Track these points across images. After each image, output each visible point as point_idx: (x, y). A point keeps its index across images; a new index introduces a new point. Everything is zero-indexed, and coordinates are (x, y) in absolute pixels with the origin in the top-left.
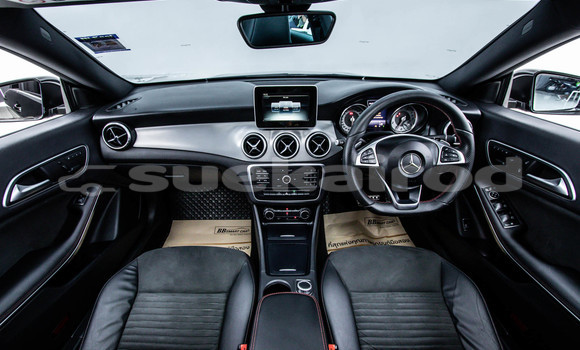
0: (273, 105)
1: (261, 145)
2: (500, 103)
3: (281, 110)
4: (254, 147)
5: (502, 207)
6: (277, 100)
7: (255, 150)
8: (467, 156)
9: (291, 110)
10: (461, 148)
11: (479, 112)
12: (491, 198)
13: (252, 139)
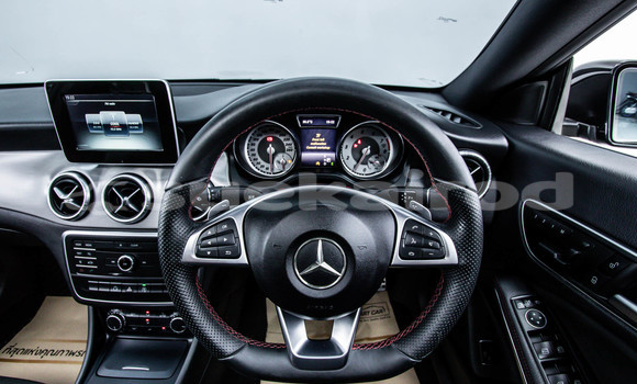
0: (90, 118)
1: (80, 194)
2: (547, 125)
3: (107, 129)
4: (66, 199)
5: (553, 353)
6: (97, 109)
8: (462, 247)
10: (448, 225)
11: (503, 142)
12: (528, 326)
13: (63, 183)
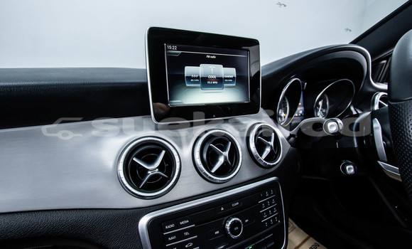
0: (189, 70)
1: (169, 159)
3: (204, 82)
4: (153, 169)
6: (196, 62)
7: (155, 177)
9: (220, 81)
13: (147, 150)
